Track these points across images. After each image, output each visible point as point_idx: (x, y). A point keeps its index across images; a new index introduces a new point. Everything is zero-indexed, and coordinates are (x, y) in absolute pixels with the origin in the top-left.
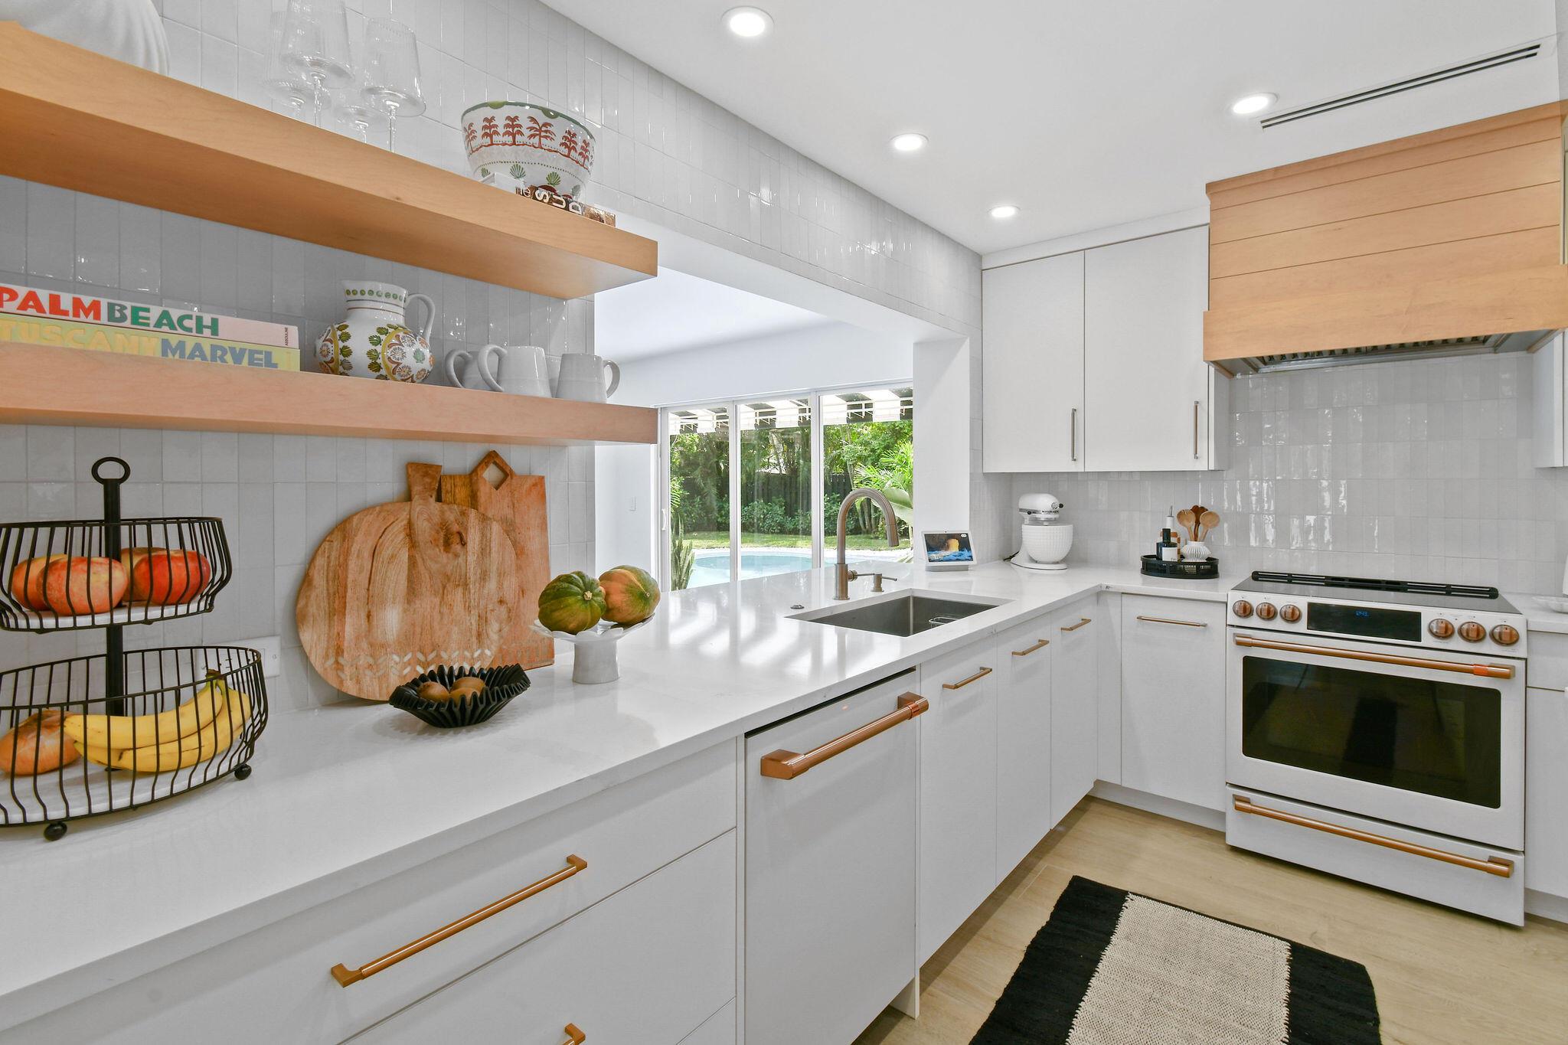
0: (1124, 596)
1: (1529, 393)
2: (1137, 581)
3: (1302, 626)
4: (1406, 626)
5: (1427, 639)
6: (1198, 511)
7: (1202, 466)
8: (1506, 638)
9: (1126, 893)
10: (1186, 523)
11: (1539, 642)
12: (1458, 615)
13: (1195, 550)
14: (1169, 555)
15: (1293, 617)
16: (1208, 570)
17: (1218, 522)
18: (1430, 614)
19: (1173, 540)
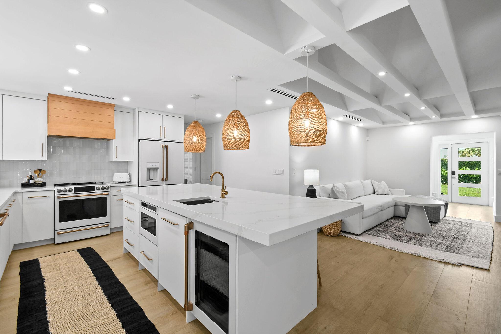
0: (23, 193)
1: (108, 148)
2: (20, 189)
3: (73, 192)
4: (92, 189)
5: (96, 191)
6: (40, 170)
7: (44, 159)
8: (108, 188)
9: (37, 259)
10: (36, 173)
11: (112, 188)
12: (101, 186)
13: (39, 180)
14: (32, 181)
15: (70, 191)
16: (43, 184)
17: (46, 172)
18: (96, 186)
19: (33, 178)
